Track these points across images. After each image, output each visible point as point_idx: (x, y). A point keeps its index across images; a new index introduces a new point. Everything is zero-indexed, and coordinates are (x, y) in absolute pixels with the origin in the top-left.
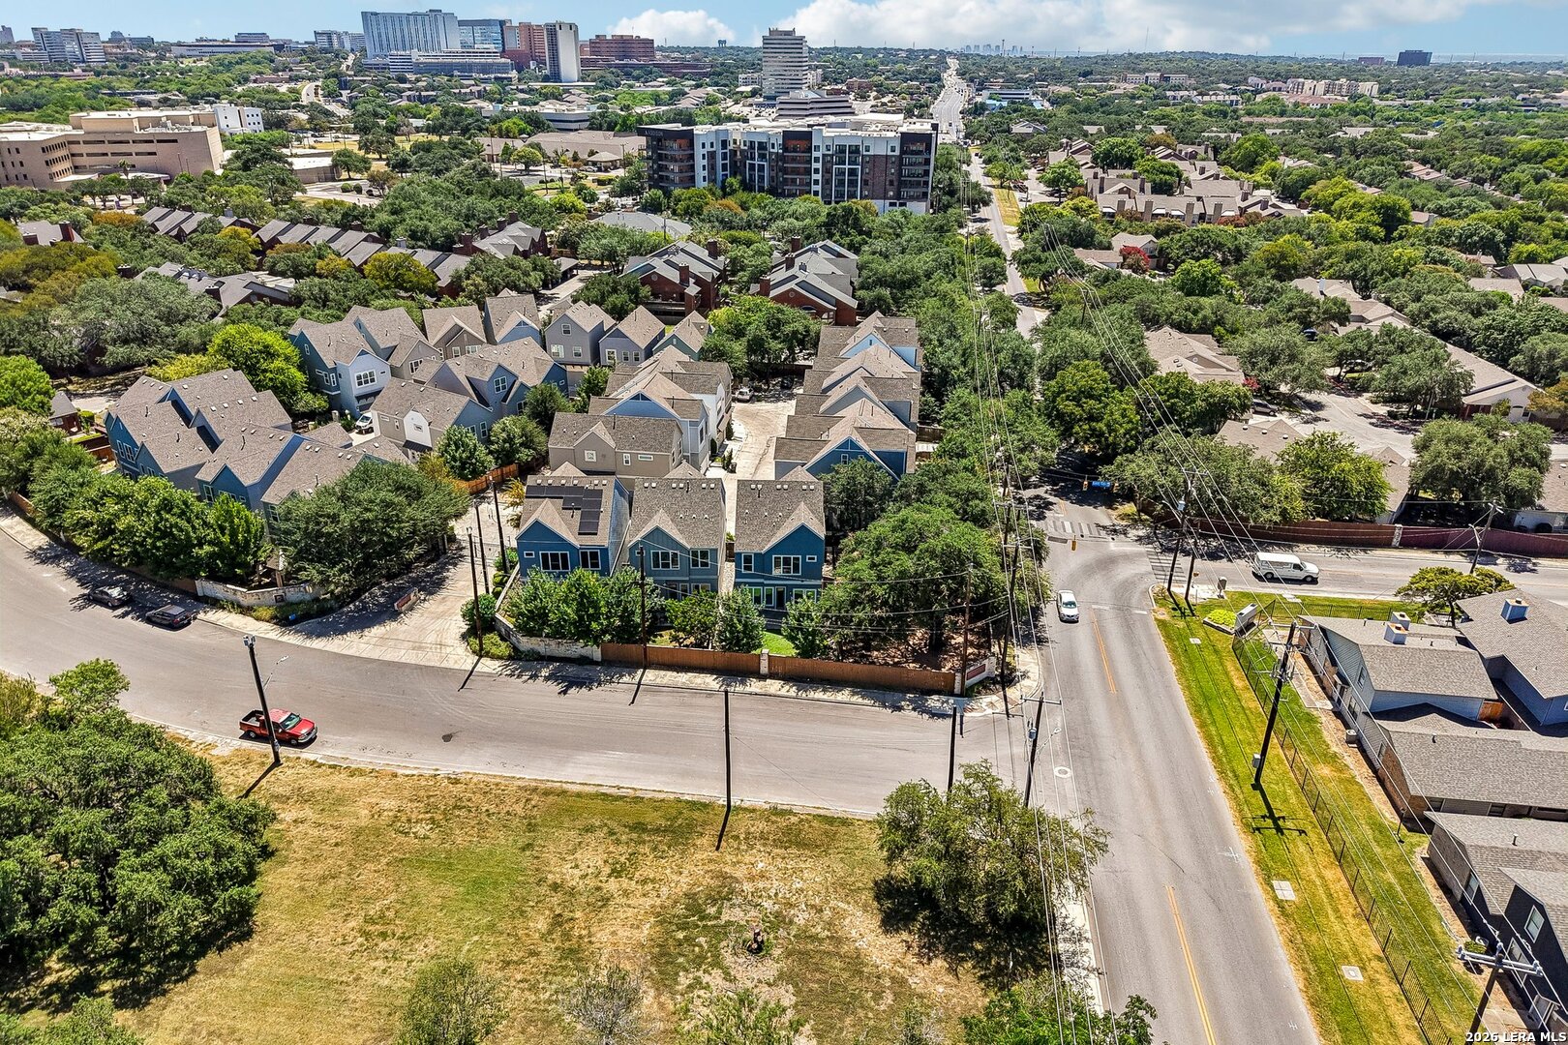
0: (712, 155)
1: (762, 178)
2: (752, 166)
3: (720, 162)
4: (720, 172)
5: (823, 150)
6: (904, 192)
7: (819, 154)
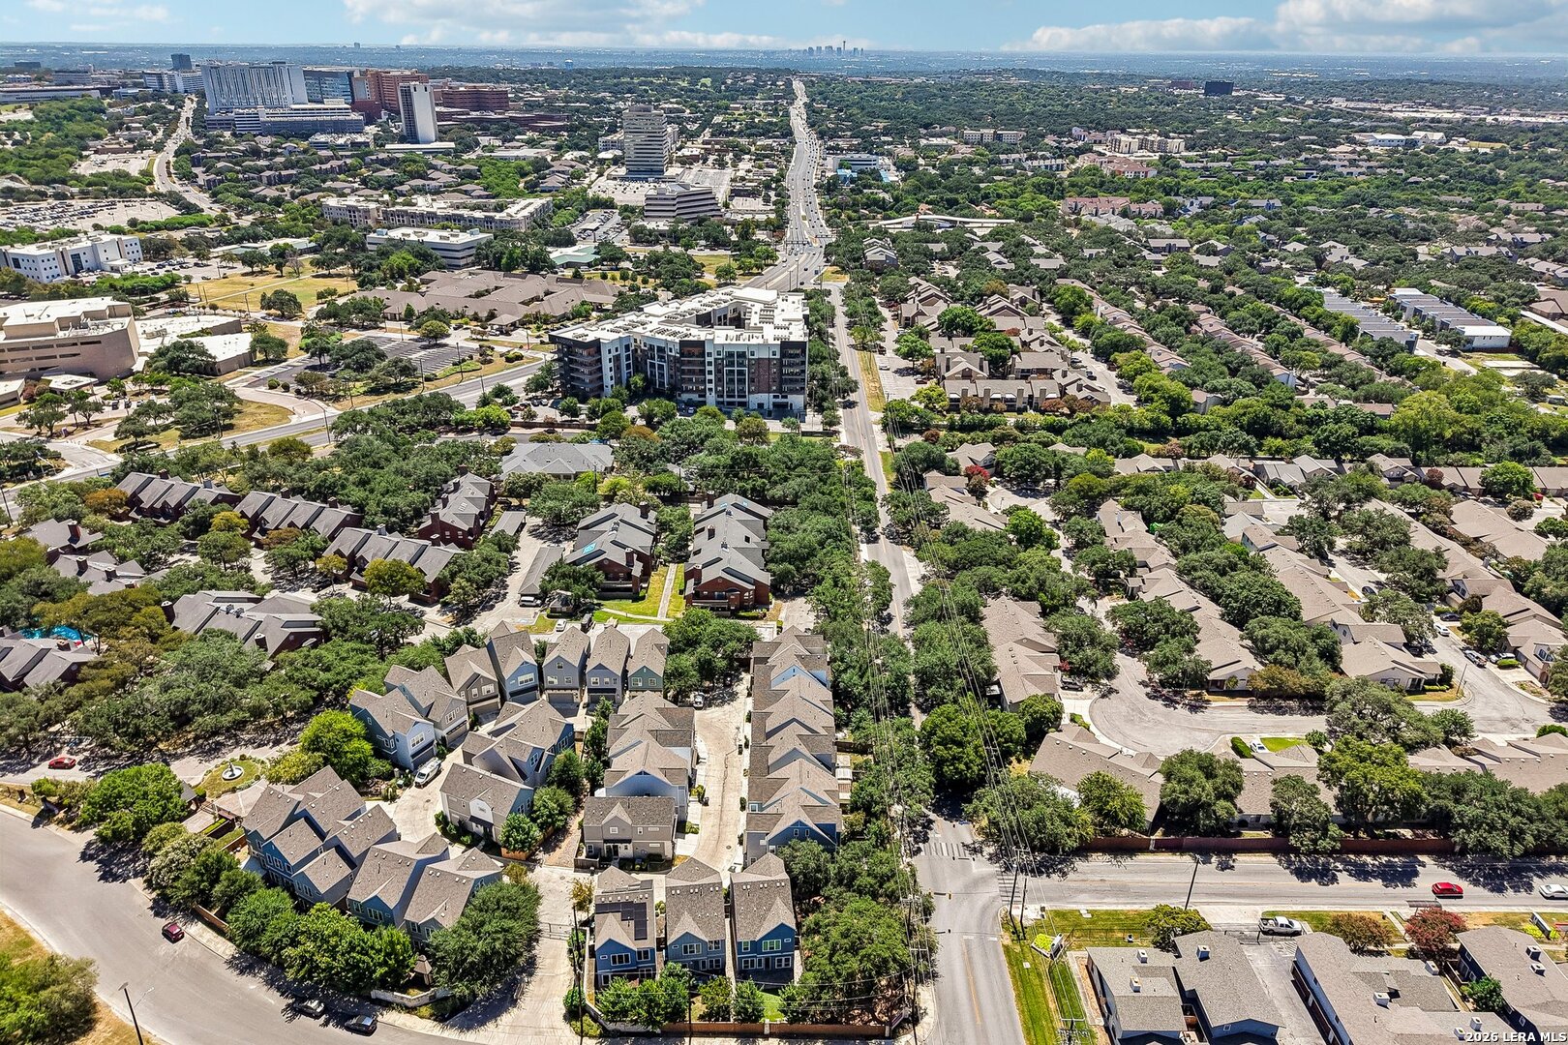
0: (617, 358)
1: (662, 375)
2: (653, 365)
3: (624, 363)
4: (624, 371)
5: (715, 355)
6: (785, 387)
7: (712, 359)
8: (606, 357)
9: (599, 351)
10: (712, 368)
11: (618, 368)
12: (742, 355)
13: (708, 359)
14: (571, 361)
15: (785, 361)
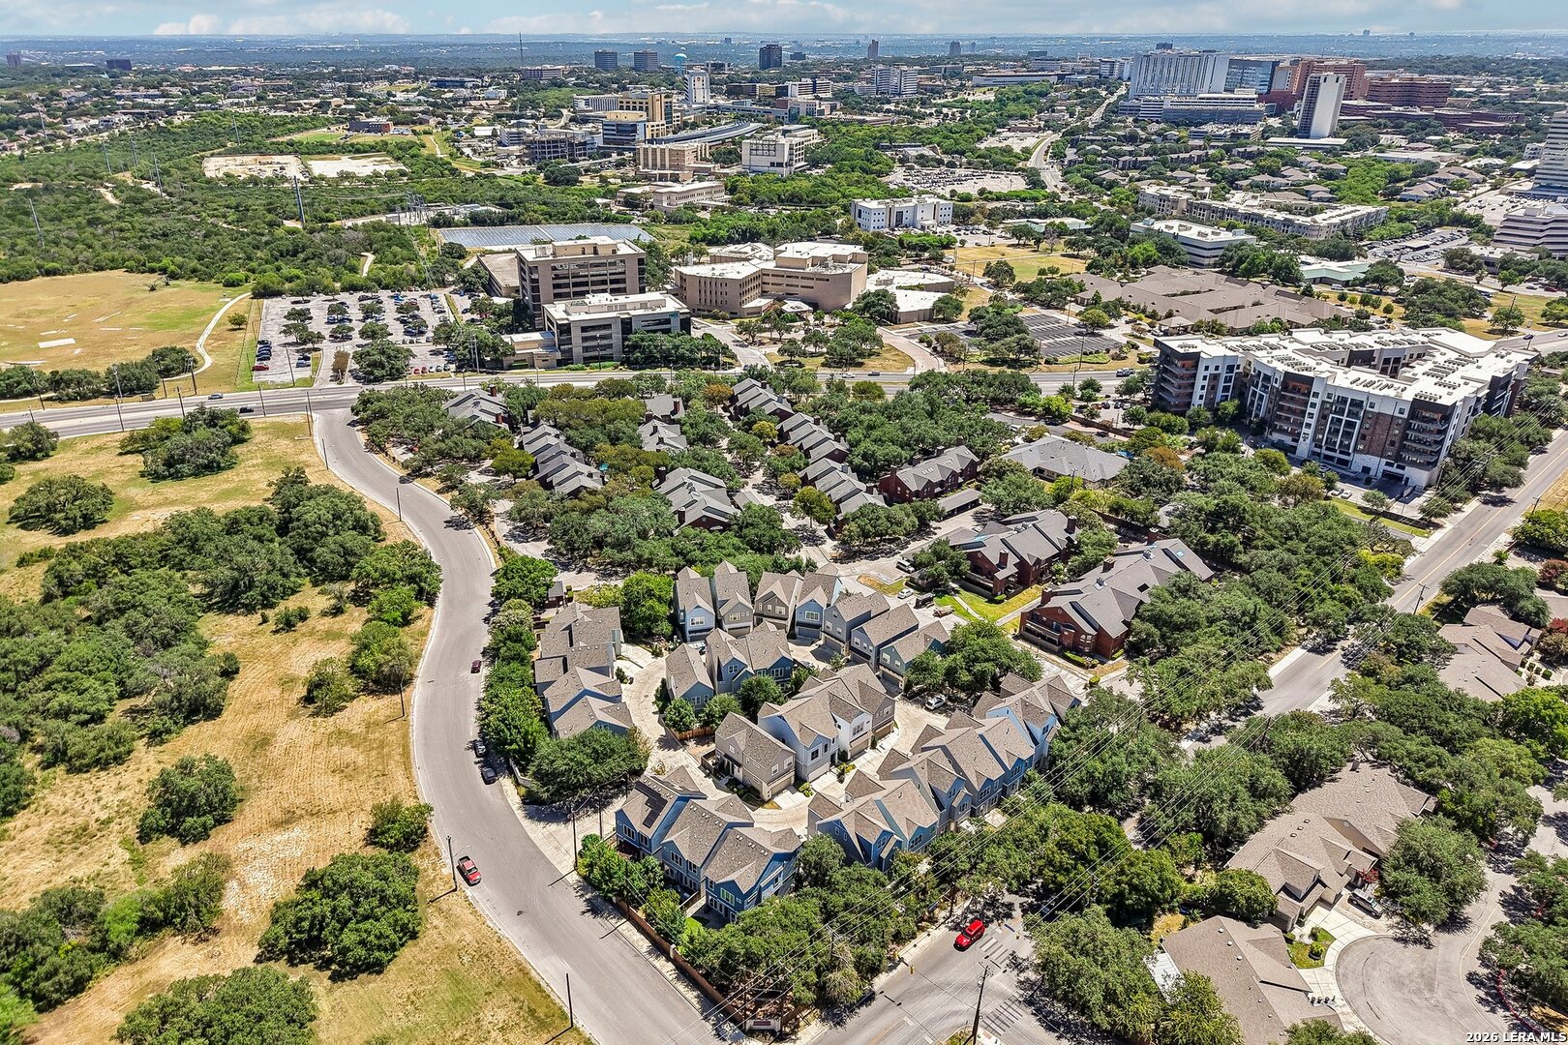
0: (1215, 377)
1: (1259, 406)
2: (1254, 393)
3: (1222, 384)
4: (1220, 393)
5: (1322, 397)
6: (1406, 456)
7: (1318, 401)
8: (1201, 372)
9: (1196, 366)
10: (1315, 411)
11: (1213, 388)
12: (1359, 404)
13: (1312, 400)
14: (1166, 370)
15: (1416, 424)
